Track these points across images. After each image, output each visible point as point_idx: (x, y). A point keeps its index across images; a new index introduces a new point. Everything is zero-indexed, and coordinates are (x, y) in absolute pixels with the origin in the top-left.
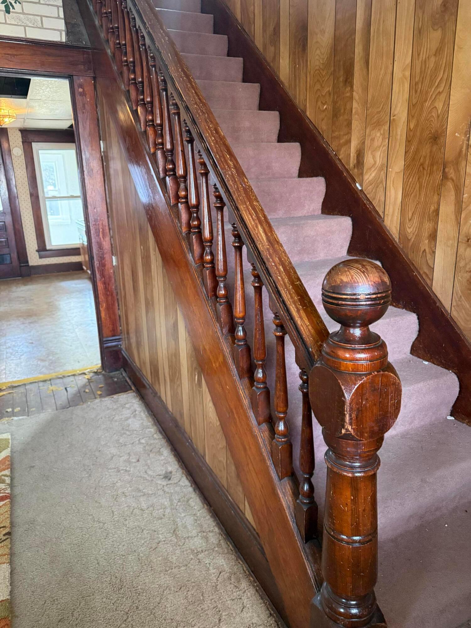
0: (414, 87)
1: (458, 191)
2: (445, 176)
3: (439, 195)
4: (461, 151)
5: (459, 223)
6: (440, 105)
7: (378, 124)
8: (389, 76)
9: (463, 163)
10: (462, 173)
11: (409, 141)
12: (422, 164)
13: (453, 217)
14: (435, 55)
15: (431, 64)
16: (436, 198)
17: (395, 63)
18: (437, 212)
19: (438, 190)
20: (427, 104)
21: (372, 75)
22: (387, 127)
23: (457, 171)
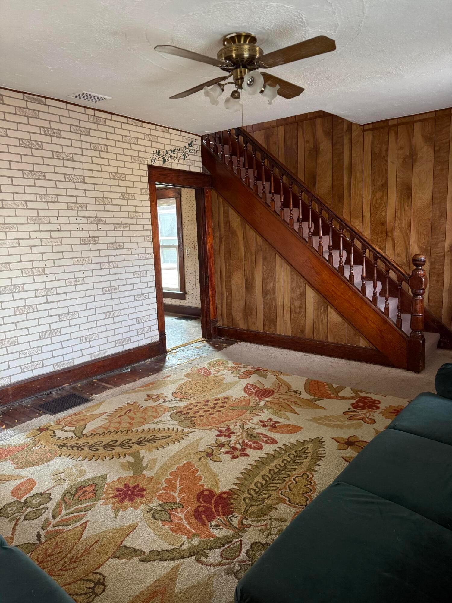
0: (372, 207)
1: (393, 240)
2: (387, 235)
3: (386, 241)
4: (392, 228)
5: (394, 250)
6: (383, 214)
7: (357, 217)
8: (361, 203)
9: (394, 232)
10: (394, 234)
11: (371, 224)
12: (378, 232)
13: (392, 248)
14: (380, 199)
15: (379, 201)
16: (384, 242)
17: (364, 199)
18: (385, 247)
19: (385, 240)
20: (378, 213)
21: (353, 201)
22: (361, 219)
23: (392, 234)
